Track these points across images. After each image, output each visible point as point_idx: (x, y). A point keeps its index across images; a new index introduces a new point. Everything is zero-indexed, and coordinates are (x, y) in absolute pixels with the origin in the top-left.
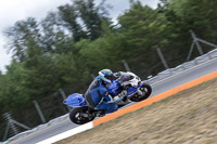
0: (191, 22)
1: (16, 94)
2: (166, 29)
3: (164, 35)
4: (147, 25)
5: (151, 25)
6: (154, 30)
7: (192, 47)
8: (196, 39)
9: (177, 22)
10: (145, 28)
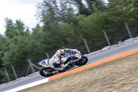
1: (36, 47)
2: (133, 12)
3: (132, 15)
4: (121, 8)
5: (124, 8)
10: (120, 10)
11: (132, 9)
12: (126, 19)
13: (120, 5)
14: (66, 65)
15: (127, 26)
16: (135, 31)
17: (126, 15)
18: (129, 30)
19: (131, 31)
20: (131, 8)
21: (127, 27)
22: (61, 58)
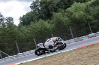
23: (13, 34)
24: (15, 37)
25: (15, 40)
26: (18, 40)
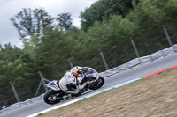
0: (42, 65)
2: (21, 69)
3: (19, 73)
4: (6, 64)
5: (10, 64)
6: (11, 69)
7: (40, 85)
8: (43, 79)
9: (31, 64)
10: (4, 66)
11: (20, 66)
12: (12, 78)
13: (5, 60)
14: (83, 86)
15: (12, 86)
16: (24, 93)
17: (13, 72)
18: (15, 92)
19: (18, 92)
20: (18, 63)
21: (13, 88)
22: (77, 77)
23: (65, 47)
24: (69, 52)
25: (69, 57)
26: (76, 56)
